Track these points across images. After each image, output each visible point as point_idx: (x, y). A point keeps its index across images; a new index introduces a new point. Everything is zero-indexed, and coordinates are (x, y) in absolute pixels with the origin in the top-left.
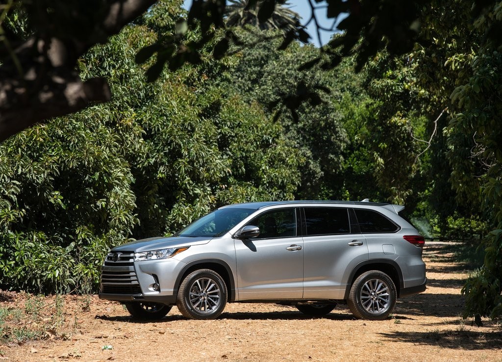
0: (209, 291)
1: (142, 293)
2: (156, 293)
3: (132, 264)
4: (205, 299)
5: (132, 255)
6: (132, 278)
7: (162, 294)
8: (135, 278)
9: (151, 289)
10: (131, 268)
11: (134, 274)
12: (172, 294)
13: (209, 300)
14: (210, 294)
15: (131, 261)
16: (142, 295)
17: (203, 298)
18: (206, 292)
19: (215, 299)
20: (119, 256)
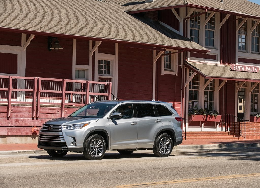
0: (98, 146)
1: (67, 146)
2: (74, 147)
3: (61, 131)
4: (96, 149)
5: (60, 127)
6: (61, 139)
7: (77, 147)
8: (62, 139)
9: (72, 144)
10: (60, 134)
11: (62, 137)
12: (82, 147)
13: (98, 150)
14: (99, 147)
15: (60, 130)
16: (66, 147)
17: (95, 149)
18: (97, 146)
19: (101, 150)
20: (52, 127)
